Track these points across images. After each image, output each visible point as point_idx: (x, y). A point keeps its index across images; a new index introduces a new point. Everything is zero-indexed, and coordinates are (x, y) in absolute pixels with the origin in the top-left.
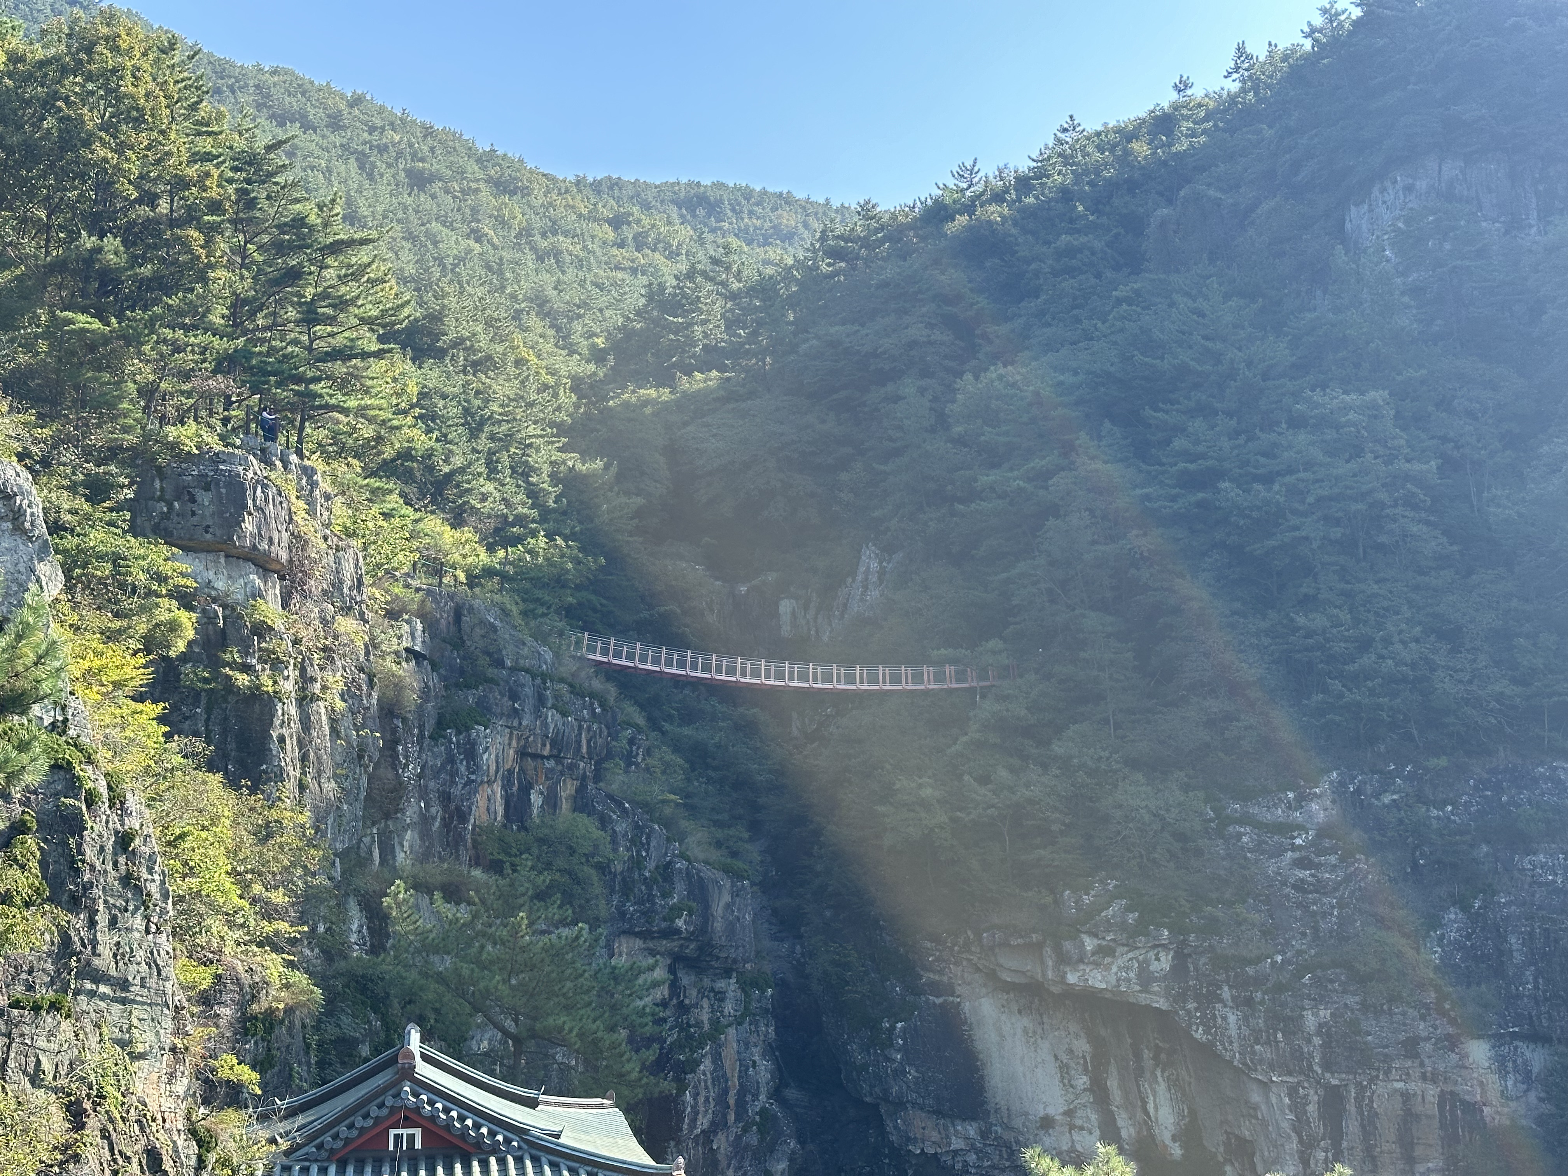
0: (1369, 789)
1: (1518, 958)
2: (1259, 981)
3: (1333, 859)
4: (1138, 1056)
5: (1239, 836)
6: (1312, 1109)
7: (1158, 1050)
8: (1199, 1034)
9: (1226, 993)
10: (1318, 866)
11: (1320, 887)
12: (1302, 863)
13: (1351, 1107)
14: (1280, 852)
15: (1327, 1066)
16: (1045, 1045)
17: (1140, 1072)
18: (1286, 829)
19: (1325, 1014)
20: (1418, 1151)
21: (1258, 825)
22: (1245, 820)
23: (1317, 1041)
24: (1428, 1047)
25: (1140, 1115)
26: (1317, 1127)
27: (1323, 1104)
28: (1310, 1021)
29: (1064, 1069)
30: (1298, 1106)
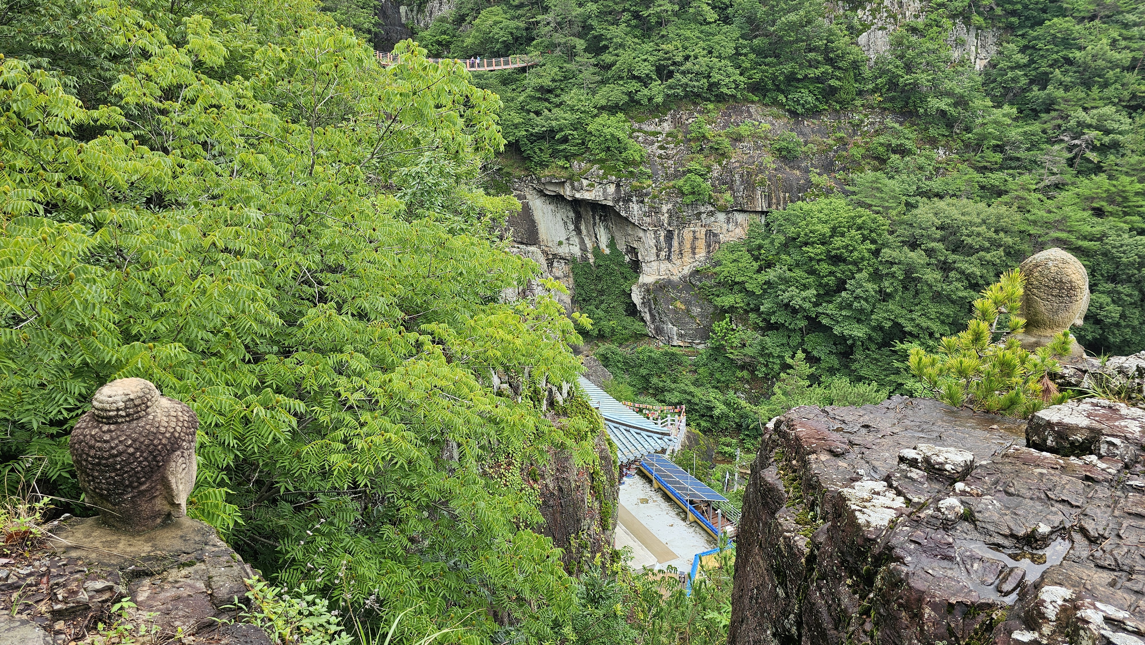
0: (684, 117)
1: (738, 183)
2: (647, 195)
3: (672, 146)
4: (594, 218)
5: (638, 137)
6: (662, 238)
7: (601, 216)
8: (623, 214)
9: (634, 199)
10: (666, 148)
11: (668, 157)
12: (661, 148)
13: (675, 237)
14: (652, 143)
15: (669, 224)
16: (558, 215)
17: (595, 224)
18: (656, 134)
19: (670, 206)
20: (697, 251)
21: (645, 132)
22: (640, 130)
23: (666, 215)
24: (705, 215)
25: (594, 239)
26: (663, 244)
27: (666, 237)
28: (665, 208)
29: (565, 223)
30: (657, 239)
